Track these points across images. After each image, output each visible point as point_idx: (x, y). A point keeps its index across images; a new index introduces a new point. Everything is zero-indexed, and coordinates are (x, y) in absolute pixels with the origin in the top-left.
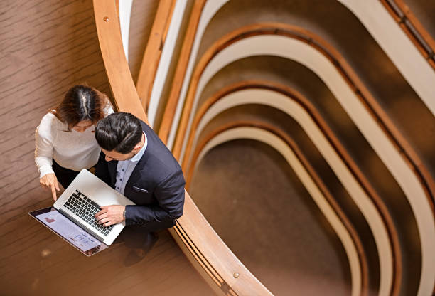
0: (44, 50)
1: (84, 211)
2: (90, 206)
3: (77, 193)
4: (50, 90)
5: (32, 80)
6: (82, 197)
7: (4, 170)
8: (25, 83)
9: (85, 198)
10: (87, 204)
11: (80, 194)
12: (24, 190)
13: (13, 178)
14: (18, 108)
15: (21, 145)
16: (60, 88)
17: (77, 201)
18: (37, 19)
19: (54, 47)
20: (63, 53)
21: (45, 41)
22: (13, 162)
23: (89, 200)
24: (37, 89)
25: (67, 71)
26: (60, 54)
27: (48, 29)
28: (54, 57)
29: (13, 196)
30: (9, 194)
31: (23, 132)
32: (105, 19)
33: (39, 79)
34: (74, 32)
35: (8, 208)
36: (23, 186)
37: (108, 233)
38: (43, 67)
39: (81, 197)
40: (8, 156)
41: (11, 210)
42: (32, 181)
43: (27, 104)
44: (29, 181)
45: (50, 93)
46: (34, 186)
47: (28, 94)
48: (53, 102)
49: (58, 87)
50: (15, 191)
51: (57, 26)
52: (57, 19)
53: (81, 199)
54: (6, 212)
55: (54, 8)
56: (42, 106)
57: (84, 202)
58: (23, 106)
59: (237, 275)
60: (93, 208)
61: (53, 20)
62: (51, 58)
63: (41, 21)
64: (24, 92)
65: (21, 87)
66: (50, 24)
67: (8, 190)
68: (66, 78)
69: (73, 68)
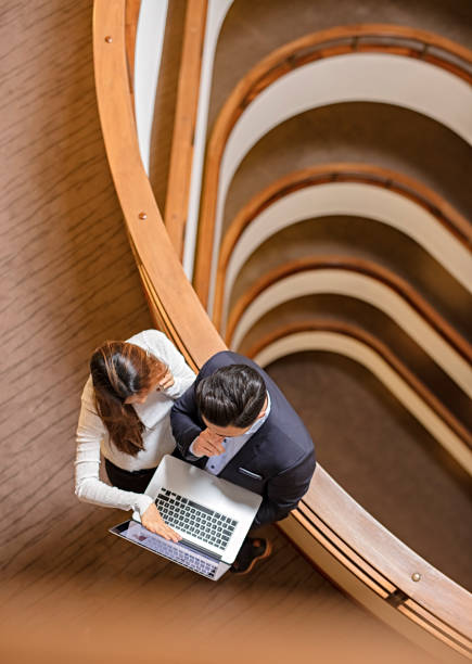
0: (33, 275)
1: (182, 518)
2: (188, 509)
3: (164, 493)
4: (53, 334)
5: (22, 324)
6: (174, 498)
7: (7, 468)
8: (12, 330)
9: (179, 498)
10: (183, 506)
11: (168, 493)
12: (42, 494)
13: (21, 478)
14: (9, 370)
15: (24, 426)
16: (67, 329)
17: (167, 505)
18: (13, 228)
19: (47, 266)
20: (62, 274)
21: (30, 260)
22: (16, 454)
23: (184, 501)
24: (34, 335)
25: (73, 300)
26: (57, 277)
27: (34, 240)
28: (50, 282)
29: (27, 506)
30: (20, 504)
31: (24, 405)
32: (141, 217)
33: (34, 320)
34: (73, 240)
35: (22, 526)
36: (39, 489)
37: (225, 544)
38: (35, 300)
39: (171, 497)
40: (7, 446)
41: (26, 529)
42: (51, 478)
43: (22, 362)
44: (46, 478)
45: (53, 338)
46: (55, 486)
47: (19, 347)
48: (61, 352)
49: (65, 326)
50: (29, 498)
51: (46, 233)
52: (44, 223)
53: (172, 501)
54: (22, 532)
55: (35, 207)
56: (44, 361)
57: (177, 504)
58: (16, 366)
59: (417, 576)
60: (193, 511)
61: (37, 226)
62: (44, 285)
63: (20, 229)
64: (14, 343)
65: (7, 337)
66: (34, 233)
67: (16, 498)
68: (73, 312)
69: (81, 295)
